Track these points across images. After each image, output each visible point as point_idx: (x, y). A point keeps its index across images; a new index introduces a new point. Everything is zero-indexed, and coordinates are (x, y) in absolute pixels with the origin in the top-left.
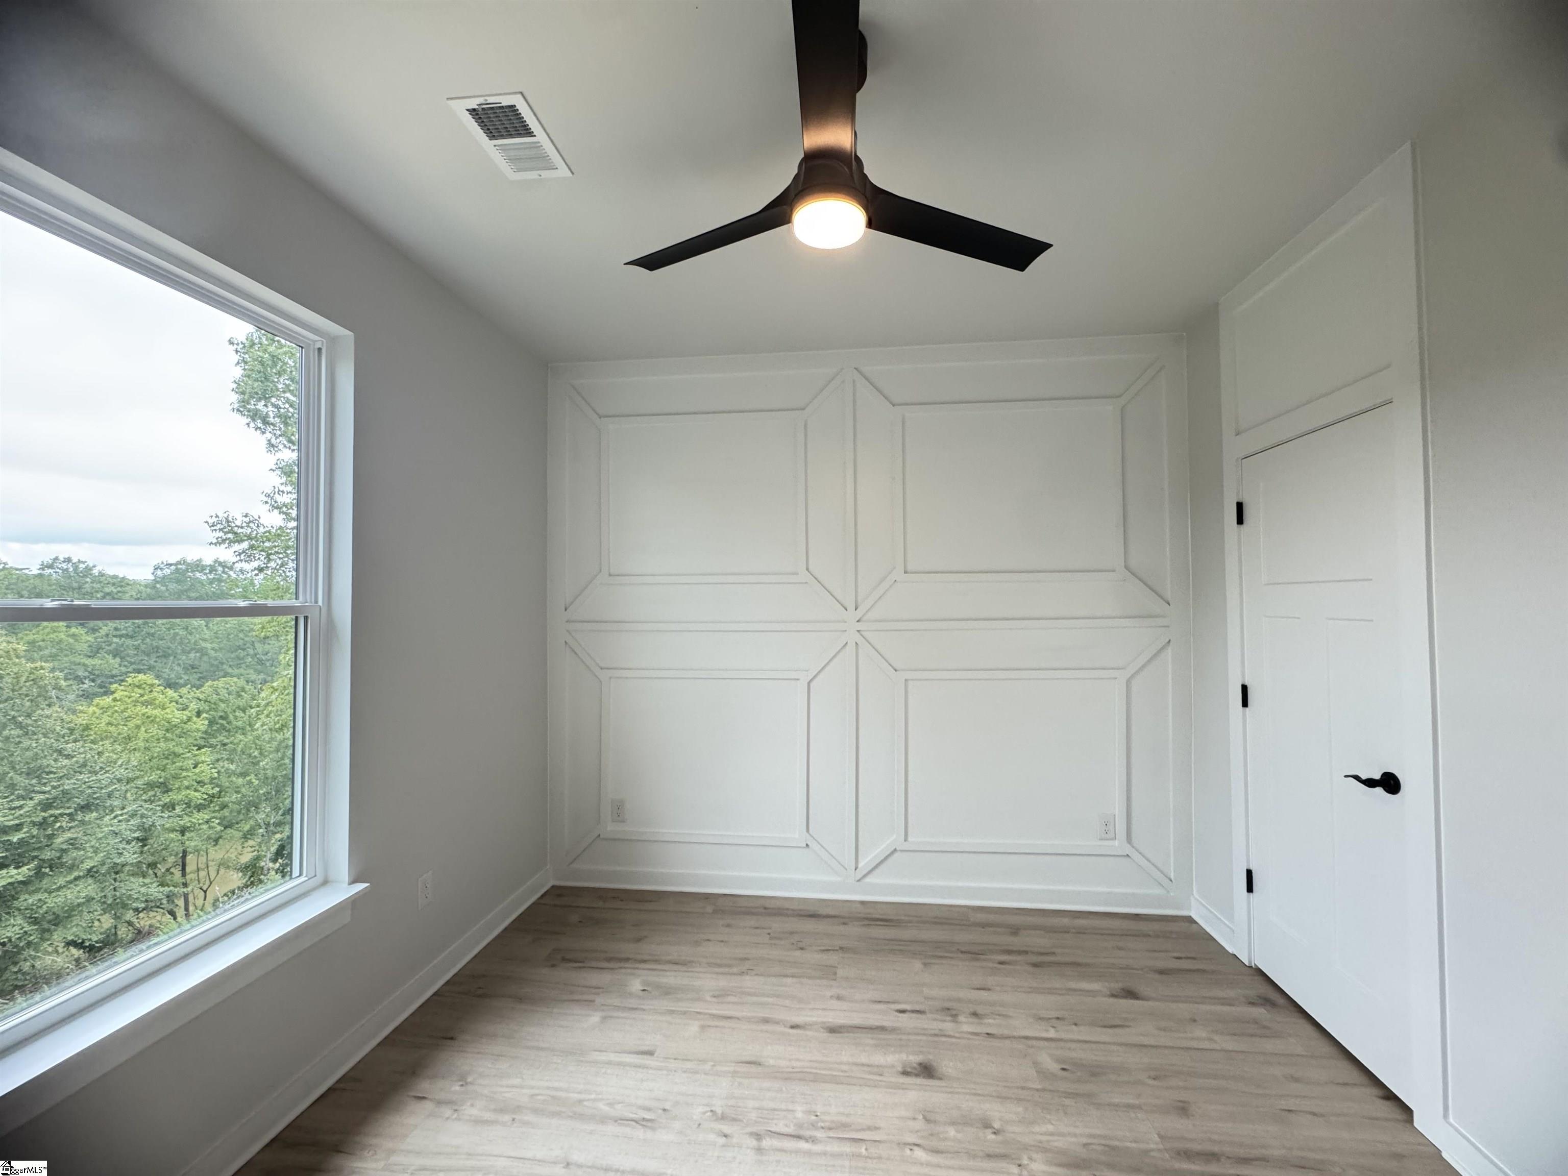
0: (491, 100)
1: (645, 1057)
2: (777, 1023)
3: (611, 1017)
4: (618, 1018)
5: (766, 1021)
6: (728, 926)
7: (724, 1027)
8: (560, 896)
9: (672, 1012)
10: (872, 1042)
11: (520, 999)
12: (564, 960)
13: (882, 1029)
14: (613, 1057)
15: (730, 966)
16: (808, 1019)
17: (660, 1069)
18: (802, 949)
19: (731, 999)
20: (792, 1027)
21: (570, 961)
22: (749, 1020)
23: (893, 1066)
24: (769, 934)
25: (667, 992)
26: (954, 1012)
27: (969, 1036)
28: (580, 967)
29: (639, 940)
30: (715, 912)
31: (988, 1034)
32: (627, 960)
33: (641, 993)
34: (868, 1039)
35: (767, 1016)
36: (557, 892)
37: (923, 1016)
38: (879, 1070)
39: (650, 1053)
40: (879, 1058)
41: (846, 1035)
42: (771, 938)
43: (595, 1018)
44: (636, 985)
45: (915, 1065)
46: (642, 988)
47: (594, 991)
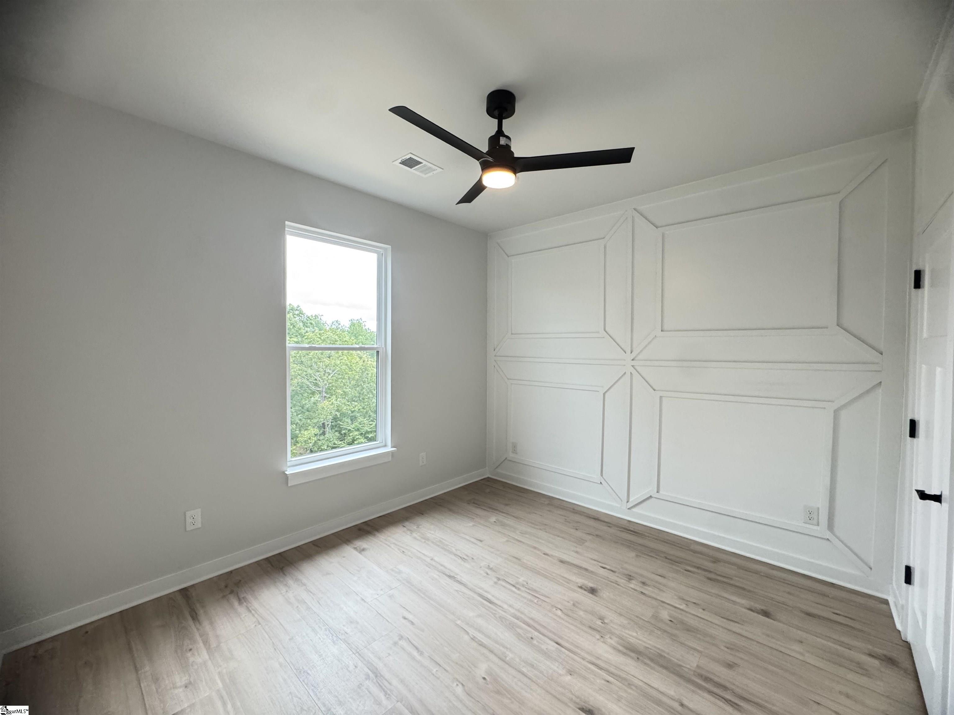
0: (403, 158)
1: (478, 541)
2: (539, 550)
3: (476, 526)
4: (479, 527)
5: (535, 548)
6: (549, 511)
7: (515, 543)
8: (488, 481)
9: (499, 532)
10: (576, 572)
11: (450, 510)
12: (474, 503)
13: (586, 570)
14: (467, 537)
15: (537, 525)
16: (554, 554)
17: (481, 547)
18: (577, 529)
19: (527, 536)
20: (544, 554)
21: (476, 504)
22: (528, 545)
23: (577, 583)
24: (566, 519)
25: (503, 525)
26: (631, 578)
27: (631, 589)
28: (477, 507)
29: (506, 505)
30: (548, 504)
31: (642, 592)
32: (497, 510)
33: (494, 523)
34: (575, 570)
35: (536, 546)
36: (488, 479)
37: (614, 574)
38: (569, 581)
39: (481, 541)
40: (574, 578)
41: (566, 565)
42: (566, 521)
43: (471, 524)
44: (493, 519)
45: (589, 587)
46: (495, 521)
47: (476, 515)
